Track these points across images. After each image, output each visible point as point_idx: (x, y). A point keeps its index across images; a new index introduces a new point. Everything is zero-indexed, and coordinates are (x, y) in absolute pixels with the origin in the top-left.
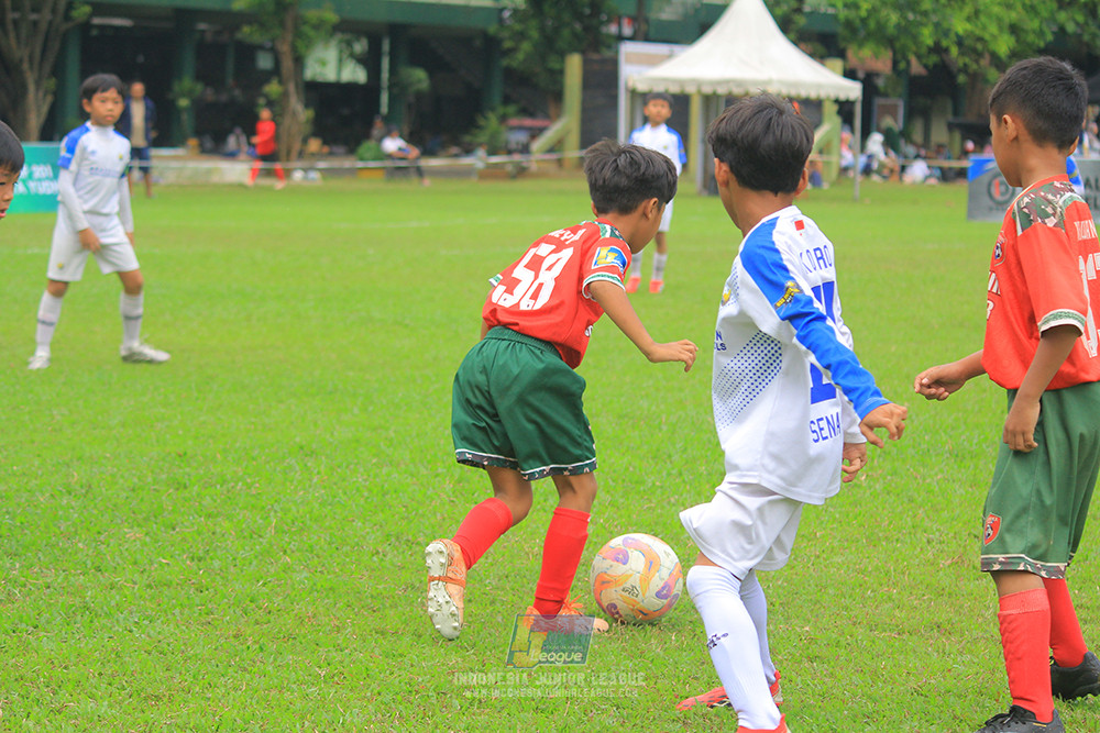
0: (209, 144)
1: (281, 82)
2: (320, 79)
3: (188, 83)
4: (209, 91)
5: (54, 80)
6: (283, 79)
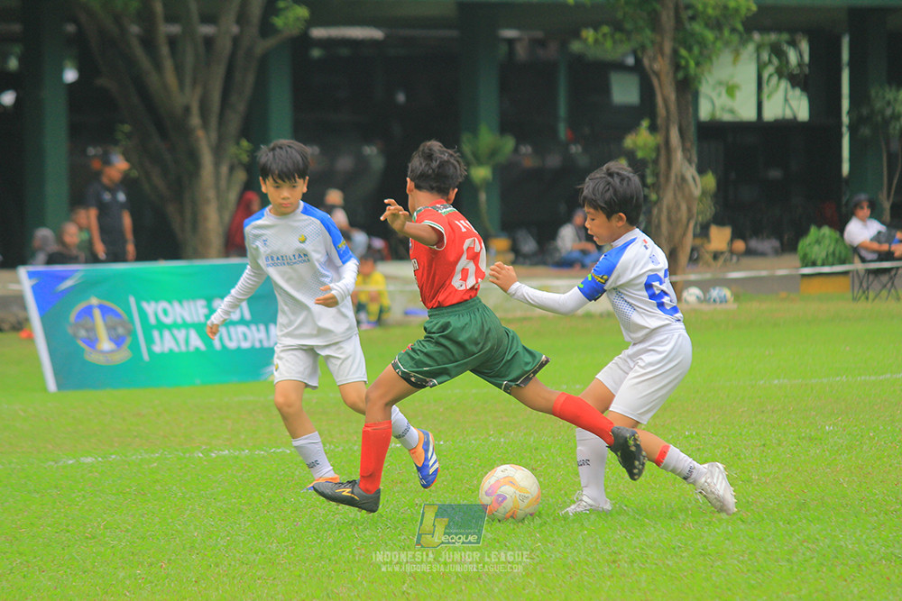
0: (529, 245)
1: (653, 128)
2: (727, 117)
3: (487, 137)
4: (526, 149)
5: (245, 143)
6: (660, 121)
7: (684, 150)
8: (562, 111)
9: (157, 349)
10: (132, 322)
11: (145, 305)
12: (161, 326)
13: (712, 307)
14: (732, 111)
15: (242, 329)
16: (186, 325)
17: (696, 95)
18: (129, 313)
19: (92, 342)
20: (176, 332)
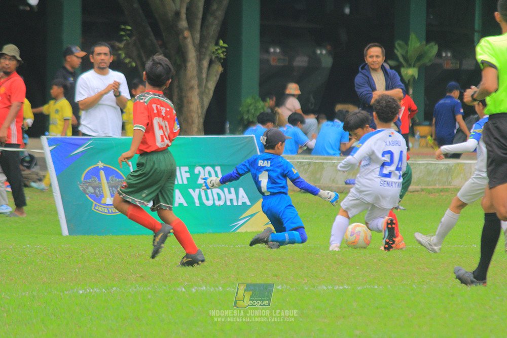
4: (447, 54)
5: (221, 42)
8: (477, 25)
15: (216, 191)
19: (98, 198)
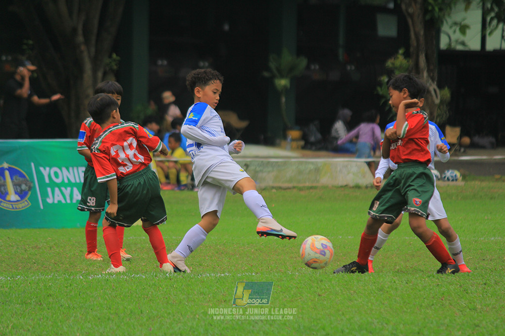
1: (407, 55)
2: (460, 47)
3: (287, 58)
4: (315, 67)
5: (114, 56)
6: (412, 49)
7: (429, 71)
8: (341, 40)
9: (50, 201)
10: (33, 182)
11: (42, 169)
12: (53, 185)
13: (447, 183)
14: (463, 44)
16: (71, 185)
17: (438, 32)
18: (31, 174)
19: (3, 195)
20: (63, 189)
